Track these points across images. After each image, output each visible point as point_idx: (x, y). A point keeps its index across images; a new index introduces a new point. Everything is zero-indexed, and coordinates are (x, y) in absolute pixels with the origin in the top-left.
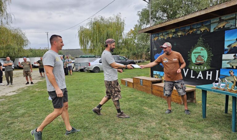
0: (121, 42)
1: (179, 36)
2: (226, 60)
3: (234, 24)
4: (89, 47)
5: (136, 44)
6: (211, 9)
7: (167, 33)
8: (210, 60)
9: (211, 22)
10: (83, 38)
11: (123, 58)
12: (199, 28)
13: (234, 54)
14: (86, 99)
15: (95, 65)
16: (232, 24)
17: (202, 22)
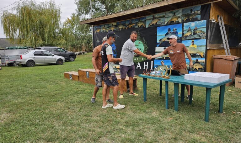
0: (59, 32)
1: (120, 30)
2: (158, 52)
3: (164, 22)
4: (17, 36)
5: (74, 35)
6: (147, 7)
7: (109, 26)
8: (146, 52)
9: (147, 19)
10: (8, 26)
11: (61, 49)
12: (137, 23)
13: (164, 47)
14: (27, 96)
15: (29, 58)
16: (163, 22)
17: (140, 18)
